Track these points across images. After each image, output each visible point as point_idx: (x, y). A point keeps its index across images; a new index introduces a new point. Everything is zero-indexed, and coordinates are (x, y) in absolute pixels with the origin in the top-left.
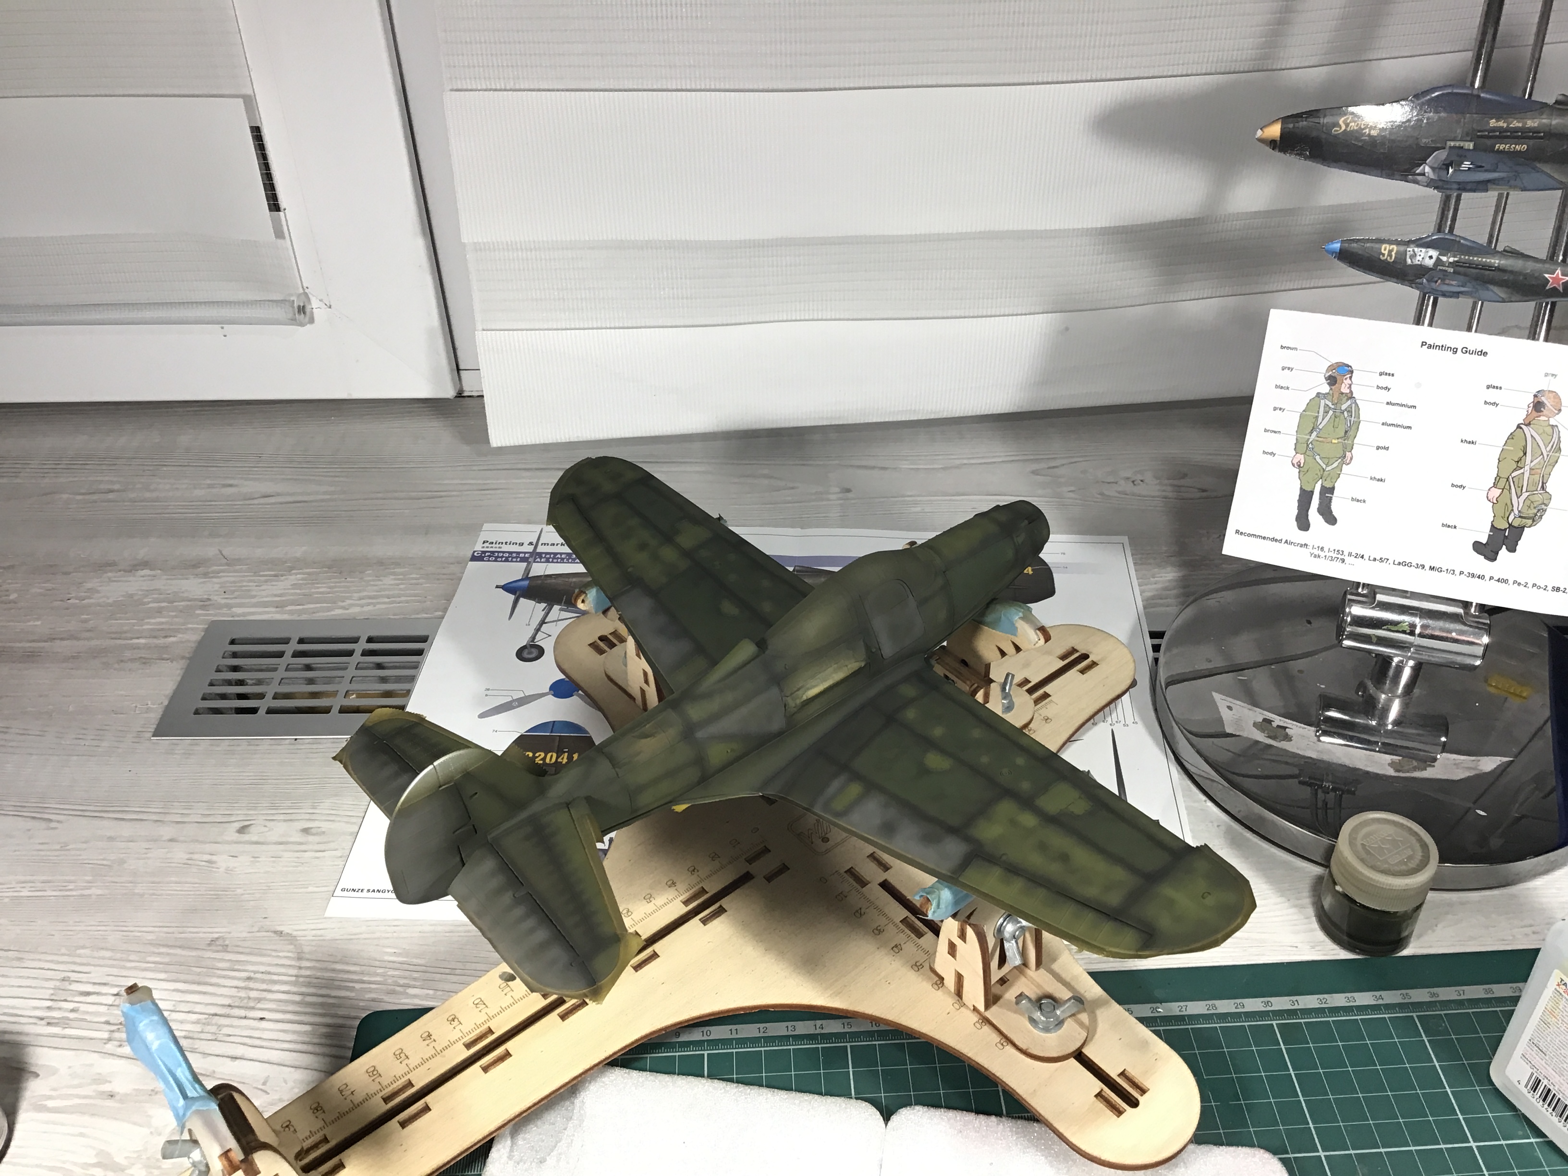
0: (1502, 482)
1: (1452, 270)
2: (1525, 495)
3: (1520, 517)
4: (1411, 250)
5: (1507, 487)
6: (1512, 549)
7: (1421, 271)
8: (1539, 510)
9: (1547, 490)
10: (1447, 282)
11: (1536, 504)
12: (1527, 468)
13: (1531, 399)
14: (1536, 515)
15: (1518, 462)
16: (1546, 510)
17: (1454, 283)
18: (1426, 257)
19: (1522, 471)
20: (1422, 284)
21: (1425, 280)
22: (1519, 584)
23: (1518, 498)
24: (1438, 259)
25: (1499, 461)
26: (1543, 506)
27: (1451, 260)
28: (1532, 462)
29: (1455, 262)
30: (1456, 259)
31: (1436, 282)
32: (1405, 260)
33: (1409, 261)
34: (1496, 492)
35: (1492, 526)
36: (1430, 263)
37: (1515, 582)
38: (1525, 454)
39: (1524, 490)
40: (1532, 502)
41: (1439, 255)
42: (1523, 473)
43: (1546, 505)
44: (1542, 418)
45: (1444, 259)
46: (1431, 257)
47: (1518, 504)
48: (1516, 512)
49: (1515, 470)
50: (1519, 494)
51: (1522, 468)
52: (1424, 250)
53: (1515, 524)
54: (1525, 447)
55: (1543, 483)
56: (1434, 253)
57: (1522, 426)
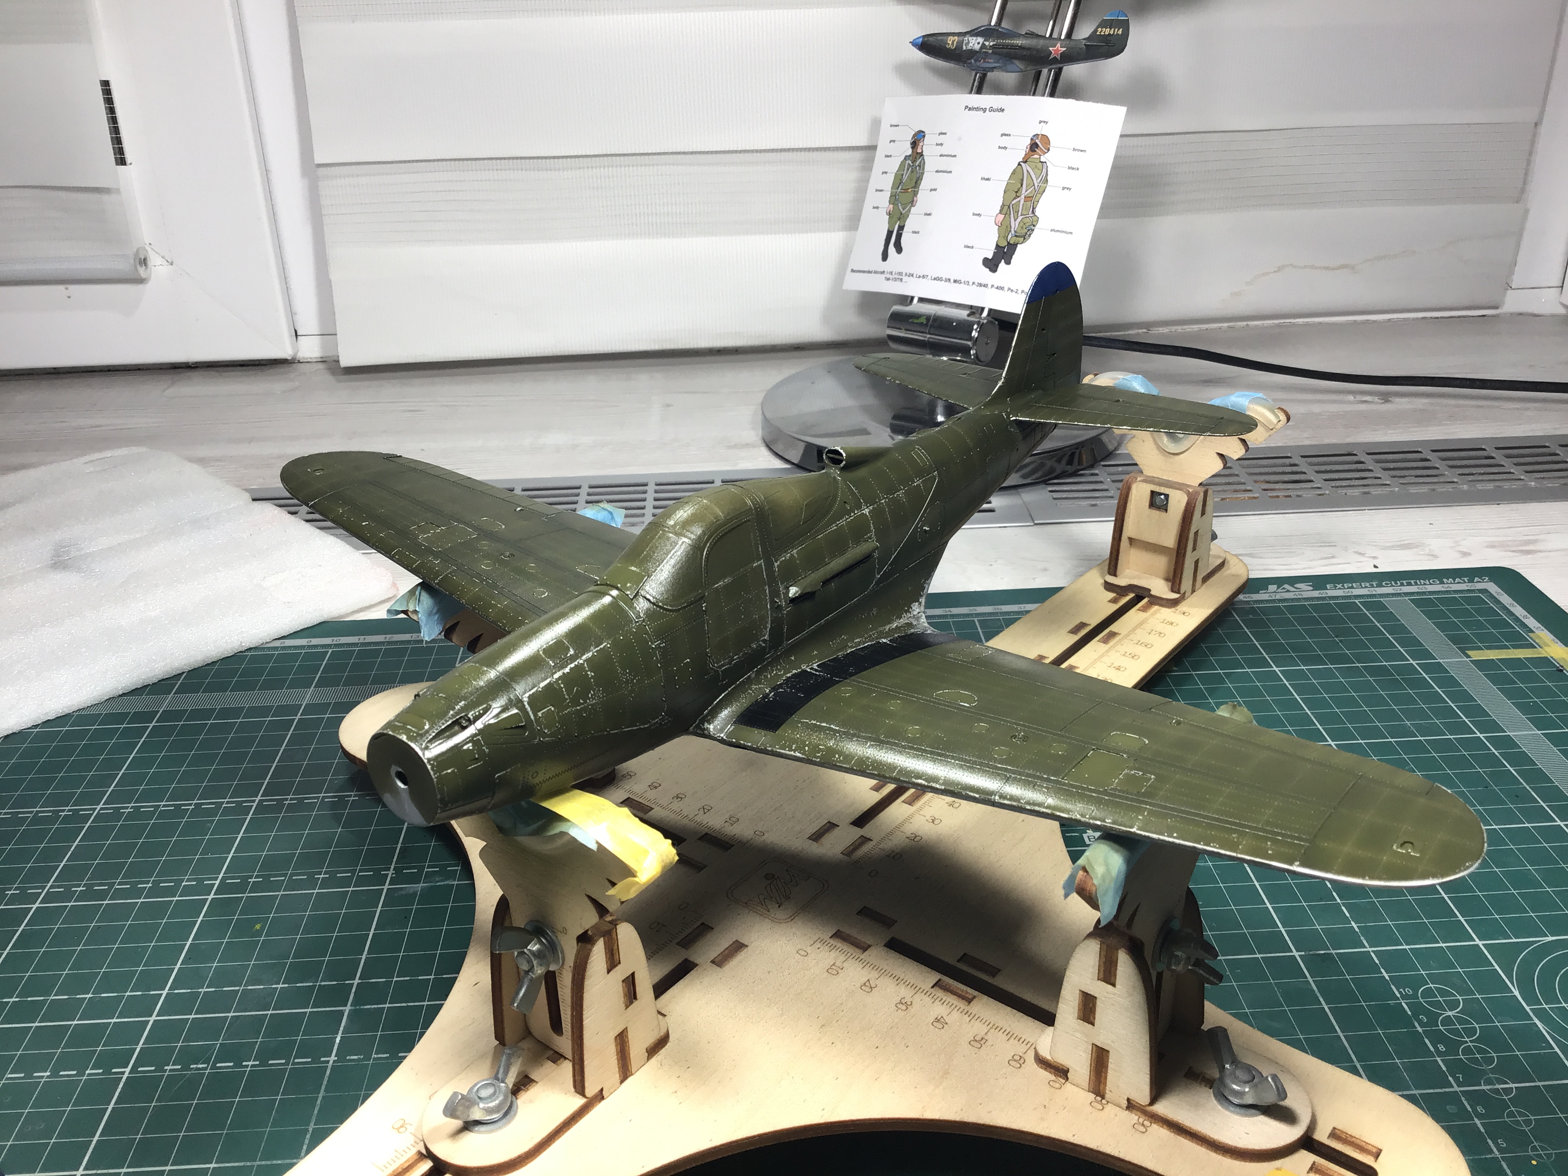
0: (1006, 209)
1: (990, 51)
2: (1020, 218)
3: (1016, 236)
4: (967, 39)
5: (1008, 212)
6: (1008, 263)
7: (972, 53)
8: (1029, 230)
9: (1036, 214)
10: (987, 60)
11: (1027, 225)
12: (1023, 196)
13: (1029, 142)
14: (1027, 234)
15: (1017, 192)
16: (1033, 230)
17: (991, 61)
18: (975, 43)
19: (1018, 199)
20: (971, 63)
21: (973, 61)
22: (1012, 291)
23: (1015, 221)
24: (983, 44)
25: (1005, 192)
26: (1033, 228)
27: (991, 44)
28: (1026, 191)
29: (994, 45)
30: (995, 43)
31: (980, 61)
32: (962, 48)
33: (964, 48)
34: (1002, 217)
35: (997, 245)
36: (977, 47)
37: (1009, 289)
38: (1022, 185)
39: (1019, 214)
40: (1025, 224)
41: (985, 41)
42: (1020, 201)
43: (1034, 226)
44: (1036, 156)
45: (987, 43)
46: (979, 43)
47: (1015, 225)
48: (1013, 232)
49: (1015, 199)
50: (1016, 218)
51: (1019, 197)
52: (974, 38)
53: (1012, 242)
54: (1022, 180)
55: (1033, 208)
56: (980, 40)
57: (1021, 163)
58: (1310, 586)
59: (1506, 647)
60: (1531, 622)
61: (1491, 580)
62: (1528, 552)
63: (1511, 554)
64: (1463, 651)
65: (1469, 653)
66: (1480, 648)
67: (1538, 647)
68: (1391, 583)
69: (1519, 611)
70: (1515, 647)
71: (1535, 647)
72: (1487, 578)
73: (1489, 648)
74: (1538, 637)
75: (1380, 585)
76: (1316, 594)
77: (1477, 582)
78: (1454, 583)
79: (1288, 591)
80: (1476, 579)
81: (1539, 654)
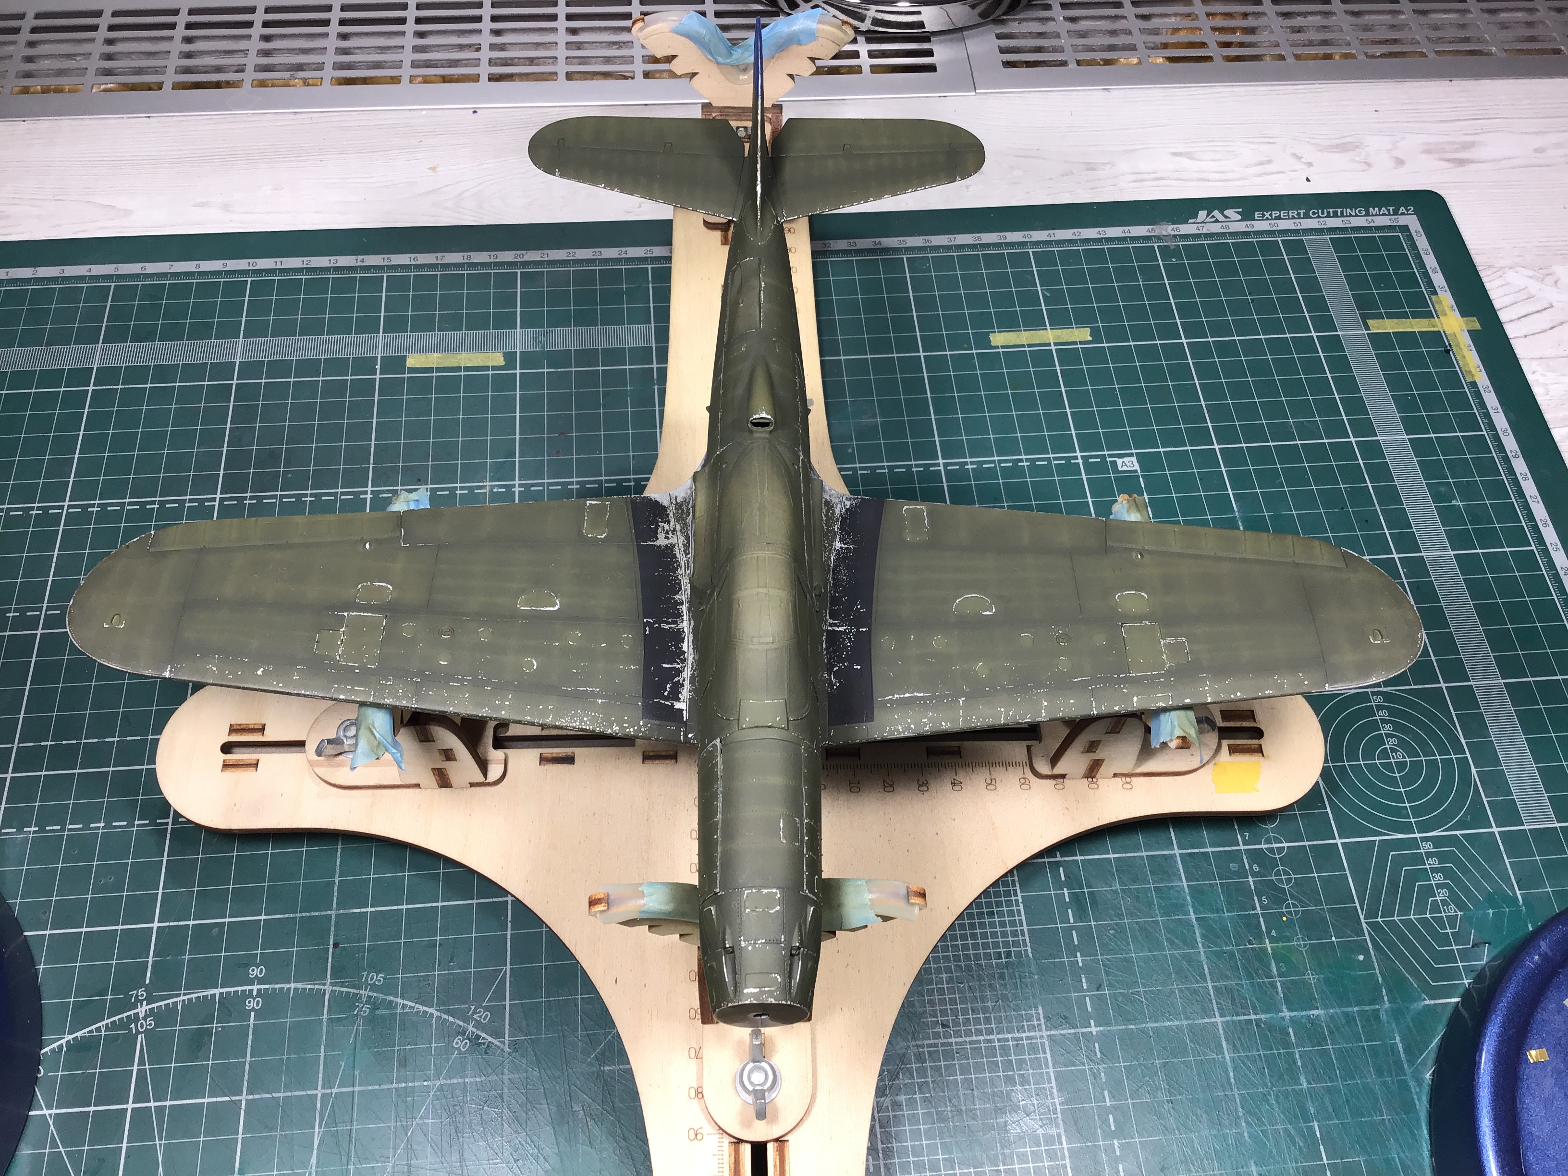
58: (1238, 213)
59: (1405, 316)
60: (1438, 279)
61: (1416, 213)
62: (1461, 162)
63: (1447, 165)
64: (1365, 318)
65: (1370, 322)
66: (1379, 316)
67: (1435, 316)
68: (1318, 213)
69: (1430, 261)
70: (1415, 315)
71: (1434, 318)
72: (1412, 208)
73: (1390, 316)
74: (1440, 302)
75: (1307, 216)
76: (1242, 227)
77: (1403, 214)
78: (1379, 215)
79: (1217, 221)
80: (1402, 210)
81: (1434, 326)
